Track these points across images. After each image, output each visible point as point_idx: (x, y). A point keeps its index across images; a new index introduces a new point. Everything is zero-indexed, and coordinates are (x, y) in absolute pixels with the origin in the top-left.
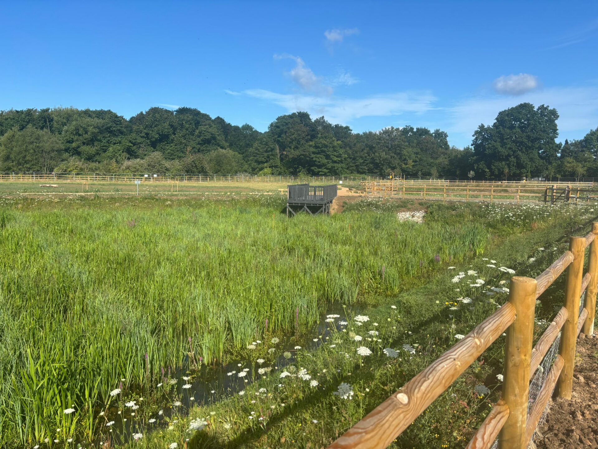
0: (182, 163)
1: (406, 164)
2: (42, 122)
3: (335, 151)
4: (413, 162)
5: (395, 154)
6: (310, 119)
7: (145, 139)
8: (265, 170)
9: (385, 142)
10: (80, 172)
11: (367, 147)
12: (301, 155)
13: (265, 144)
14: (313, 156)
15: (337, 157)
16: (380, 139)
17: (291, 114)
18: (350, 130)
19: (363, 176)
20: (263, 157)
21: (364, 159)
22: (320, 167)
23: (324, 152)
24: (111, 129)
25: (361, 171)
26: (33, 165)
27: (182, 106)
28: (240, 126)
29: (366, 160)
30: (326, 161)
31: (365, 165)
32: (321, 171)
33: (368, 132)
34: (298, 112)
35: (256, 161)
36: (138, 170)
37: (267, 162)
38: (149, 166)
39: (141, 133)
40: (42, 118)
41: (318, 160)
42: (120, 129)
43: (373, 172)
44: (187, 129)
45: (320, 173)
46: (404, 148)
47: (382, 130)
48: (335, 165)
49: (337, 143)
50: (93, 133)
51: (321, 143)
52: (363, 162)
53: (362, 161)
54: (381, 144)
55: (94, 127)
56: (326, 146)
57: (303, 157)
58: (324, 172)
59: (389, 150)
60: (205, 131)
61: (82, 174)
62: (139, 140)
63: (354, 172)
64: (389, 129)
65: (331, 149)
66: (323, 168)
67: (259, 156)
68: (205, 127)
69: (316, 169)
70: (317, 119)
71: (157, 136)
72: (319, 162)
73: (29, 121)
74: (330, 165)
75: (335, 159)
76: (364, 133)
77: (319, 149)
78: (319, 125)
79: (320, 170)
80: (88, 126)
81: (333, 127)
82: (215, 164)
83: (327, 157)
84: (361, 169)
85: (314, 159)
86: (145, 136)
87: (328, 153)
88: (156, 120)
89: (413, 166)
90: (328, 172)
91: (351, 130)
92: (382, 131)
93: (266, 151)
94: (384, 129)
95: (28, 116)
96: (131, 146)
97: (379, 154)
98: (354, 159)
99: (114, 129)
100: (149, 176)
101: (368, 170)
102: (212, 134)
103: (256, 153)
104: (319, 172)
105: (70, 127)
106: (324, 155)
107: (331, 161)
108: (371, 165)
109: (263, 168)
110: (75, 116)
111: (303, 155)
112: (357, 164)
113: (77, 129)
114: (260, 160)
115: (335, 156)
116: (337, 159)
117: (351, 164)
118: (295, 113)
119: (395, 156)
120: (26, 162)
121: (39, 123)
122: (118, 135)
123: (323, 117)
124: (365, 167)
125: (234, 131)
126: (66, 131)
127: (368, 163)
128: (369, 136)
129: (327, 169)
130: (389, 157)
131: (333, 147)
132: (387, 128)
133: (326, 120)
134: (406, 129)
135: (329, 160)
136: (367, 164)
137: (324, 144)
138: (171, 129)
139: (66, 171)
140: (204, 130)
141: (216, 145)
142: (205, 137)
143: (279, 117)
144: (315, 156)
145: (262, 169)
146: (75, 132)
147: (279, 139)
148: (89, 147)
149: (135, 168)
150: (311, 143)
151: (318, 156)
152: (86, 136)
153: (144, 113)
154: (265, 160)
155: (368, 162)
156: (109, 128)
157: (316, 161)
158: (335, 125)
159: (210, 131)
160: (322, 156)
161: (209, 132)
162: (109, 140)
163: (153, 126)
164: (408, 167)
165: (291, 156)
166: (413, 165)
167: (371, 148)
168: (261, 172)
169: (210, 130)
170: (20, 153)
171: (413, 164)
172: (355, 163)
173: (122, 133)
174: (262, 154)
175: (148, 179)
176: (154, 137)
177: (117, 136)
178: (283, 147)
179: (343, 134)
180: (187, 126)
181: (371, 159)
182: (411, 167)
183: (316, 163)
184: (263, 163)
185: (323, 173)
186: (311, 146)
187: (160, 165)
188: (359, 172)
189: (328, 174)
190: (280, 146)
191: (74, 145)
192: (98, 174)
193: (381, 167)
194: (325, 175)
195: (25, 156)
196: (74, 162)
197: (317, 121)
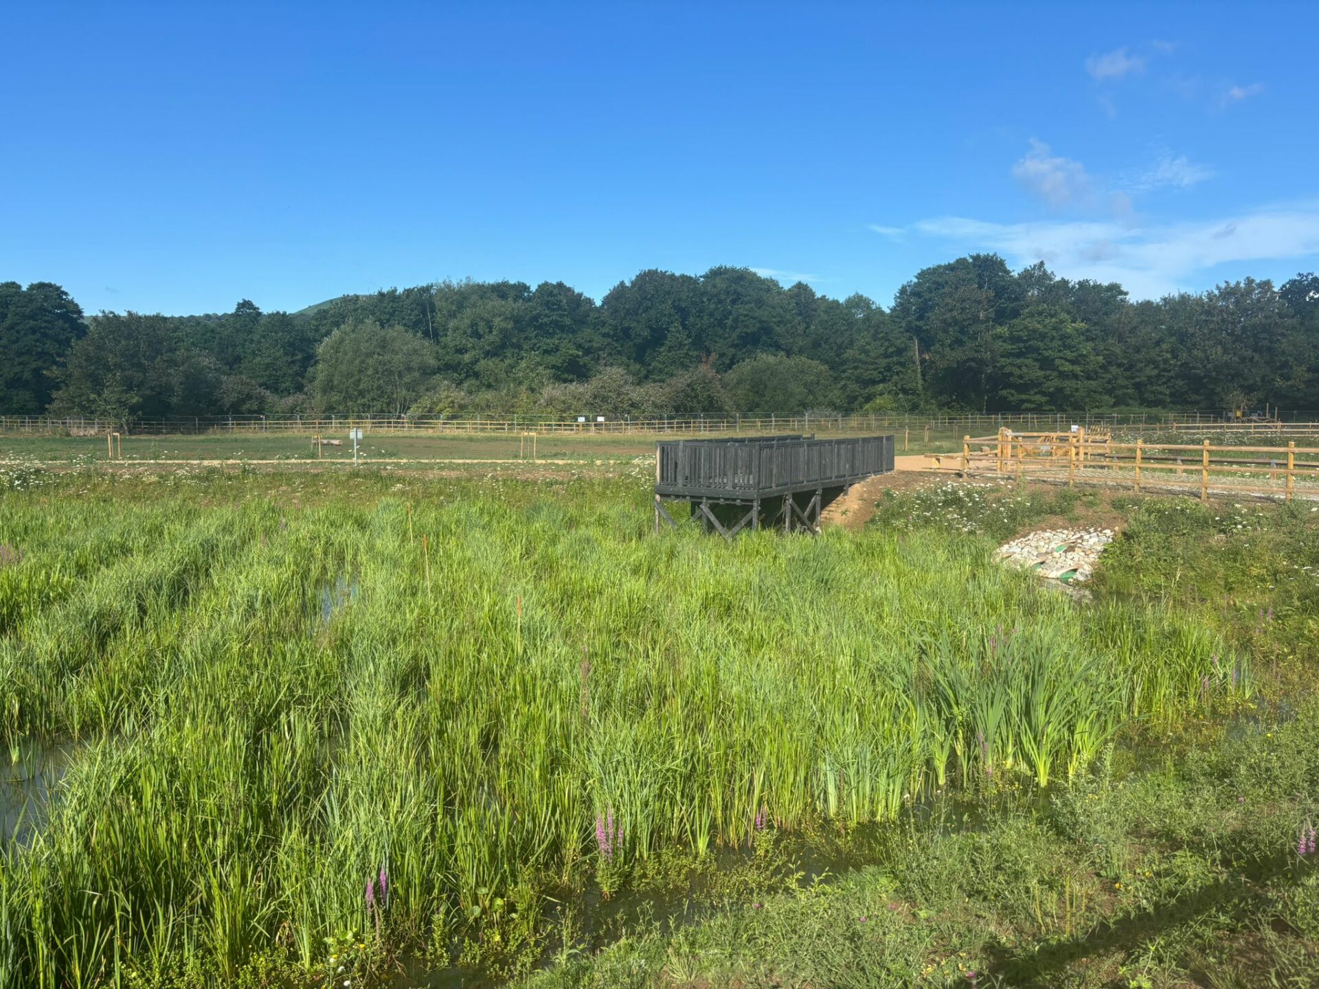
0: (668, 390)
1: (1288, 379)
2: (416, 312)
3: (1069, 347)
4: (1309, 370)
5: (1255, 350)
6: (1008, 272)
7: (610, 340)
8: (878, 401)
9: (1223, 320)
10: (458, 413)
11: (1171, 335)
12: (969, 360)
13: (883, 338)
14: (1003, 361)
15: (1073, 362)
16: (1208, 313)
17: (952, 262)
18: (1122, 293)
19: (1154, 411)
20: (875, 369)
21: (1162, 366)
22: (1024, 388)
23: (1037, 350)
24: (540, 321)
25: (1151, 397)
26: (373, 399)
27: (716, 265)
28: (842, 300)
29: (1165, 370)
30: (1041, 373)
31: (1164, 383)
32: (1028, 401)
33: (1176, 295)
34: (971, 257)
35: (858, 380)
36: (569, 408)
37: (883, 381)
38: (595, 397)
39: (603, 326)
40: (418, 304)
41: (1017, 372)
42: (557, 321)
43: (1185, 402)
44: (711, 315)
45: (1026, 405)
46: (1283, 335)
47: (1218, 288)
48: (1066, 383)
49: (1075, 329)
50: (502, 331)
51: (1026, 328)
52: (1158, 376)
53: (1155, 372)
54: (1212, 326)
55: (506, 318)
56: (1043, 336)
57: (973, 364)
58: (1033, 402)
59: (1234, 342)
60: (746, 316)
61: (461, 416)
62: (598, 341)
63: (1131, 402)
64: (1238, 283)
65: (1056, 343)
66: (1032, 392)
67: (865, 367)
68: (746, 307)
69: (1012, 396)
70: (1026, 271)
71: (646, 333)
72: (1021, 377)
73: (394, 312)
74: (1051, 386)
75: (1067, 367)
76: (1165, 299)
77: (1021, 345)
78: (1031, 286)
79: (1024, 397)
80: (494, 316)
81: (1073, 287)
82: (749, 390)
83: (1046, 363)
84: (1152, 392)
85: (1008, 370)
86: (612, 333)
87: (1046, 354)
88: (645, 298)
89: (1308, 383)
90: (1048, 403)
91: (1126, 294)
92: (1216, 292)
93: (886, 356)
94: (1223, 285)
95: (393, 301)
96: (578, 356)
97: (1204, 351)
98: (1131, 367)
99: (546, 320)
100: (587, 419)
101: (1171, 395)
102: (761, 322)
103: (860, 361)
104: (1023, 401)
105: (464, 321)
106: (1036, 360)
107: (1055, 374)
108: (1181, 383)
109: (875, 396)
110: (474, 297)
111: (973, 360)
112: (1138, 380)
113: (474, 325)
114: (866, 375)
115: (1066, 360)
116: (1071, 367)
117: (1121, 382)
118: (965, 259)
119: (1257, 357)
120: (361, 394)
121: (410, 315)
122: (554, 333)
123: (1042, 263)
124: (1162, 389)
125: (826, 312)
126: (456, 329)
127: (1172, 377)
128: (1179, 307)
129: (1044, 394)
130: (1236, 359)
131: (1063, 337)
132: (1232, 284)
133: (1049, 272)
134: (1300, 282)
135: (1048, 372)
136: (1169, 380)
137: (1035, 331)
138: (677, 317)
139: (430, 410)
140: (745, 313)
141: (771, 345)
142: (745, 330)
143: (923, 272)
144: (1008, 361)
145: (869, 399)
146: (469, 331)
147: (921, 323)
148: (496, 360)
149: (564, 402)
150: (999, 330)
151: (1019, 361)
152: (491, 338)
153: (628, 284)
154: (878, 377)
155: (1172, 373)
156: (535, 318)
157: (1011, 374)
158: (1080, 283)
159: (756, 315)
160: (1027, 361)
161: (755, 318)
162: (535, 344)
163: (640, 311)
164: (1292, 386)
165: (942, 364)
166: (1309, 381)
167: (1183, 337)
168: (867, 406)
169: (758, 313)
170: (350, 375)
171: (1308, 376)
172: (1132, 378)
173: (562, 328)
174: (872, 363)
175: (586, 426)
176: (639, 335)
177: (551, 335)
178: (926, 344)
179: (1098, 304)
180: (712, 306)
181: (1182, 365)
182: (1302, 386)
183: (1011, 379)
184: (873, 382)
185: (1033, 406)
186: (998, 337)
187: (619, 394)
188: (1144, 402)
189: (1048, 408)
190: (921, 340)
191: (467, 357)
192: (491, 418)
193: (1211, 386)
194: (1039, 409)
195: (359, 380)
196: (447, 392)
197: (1027, 275)
